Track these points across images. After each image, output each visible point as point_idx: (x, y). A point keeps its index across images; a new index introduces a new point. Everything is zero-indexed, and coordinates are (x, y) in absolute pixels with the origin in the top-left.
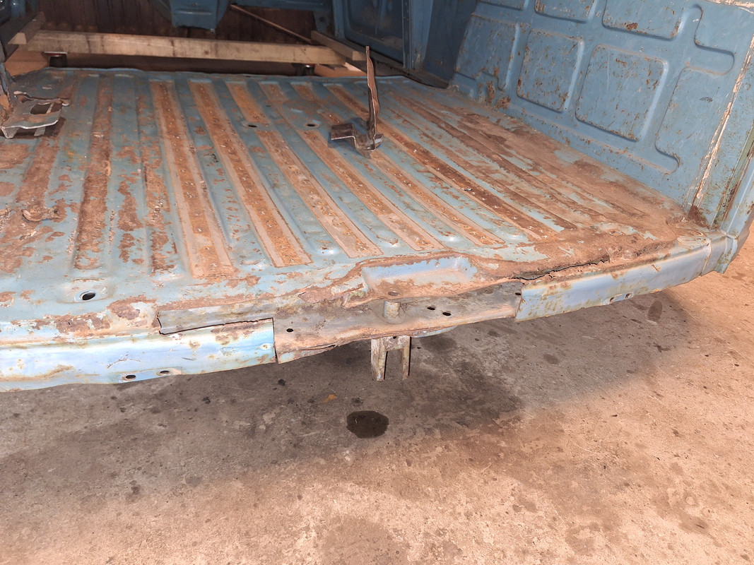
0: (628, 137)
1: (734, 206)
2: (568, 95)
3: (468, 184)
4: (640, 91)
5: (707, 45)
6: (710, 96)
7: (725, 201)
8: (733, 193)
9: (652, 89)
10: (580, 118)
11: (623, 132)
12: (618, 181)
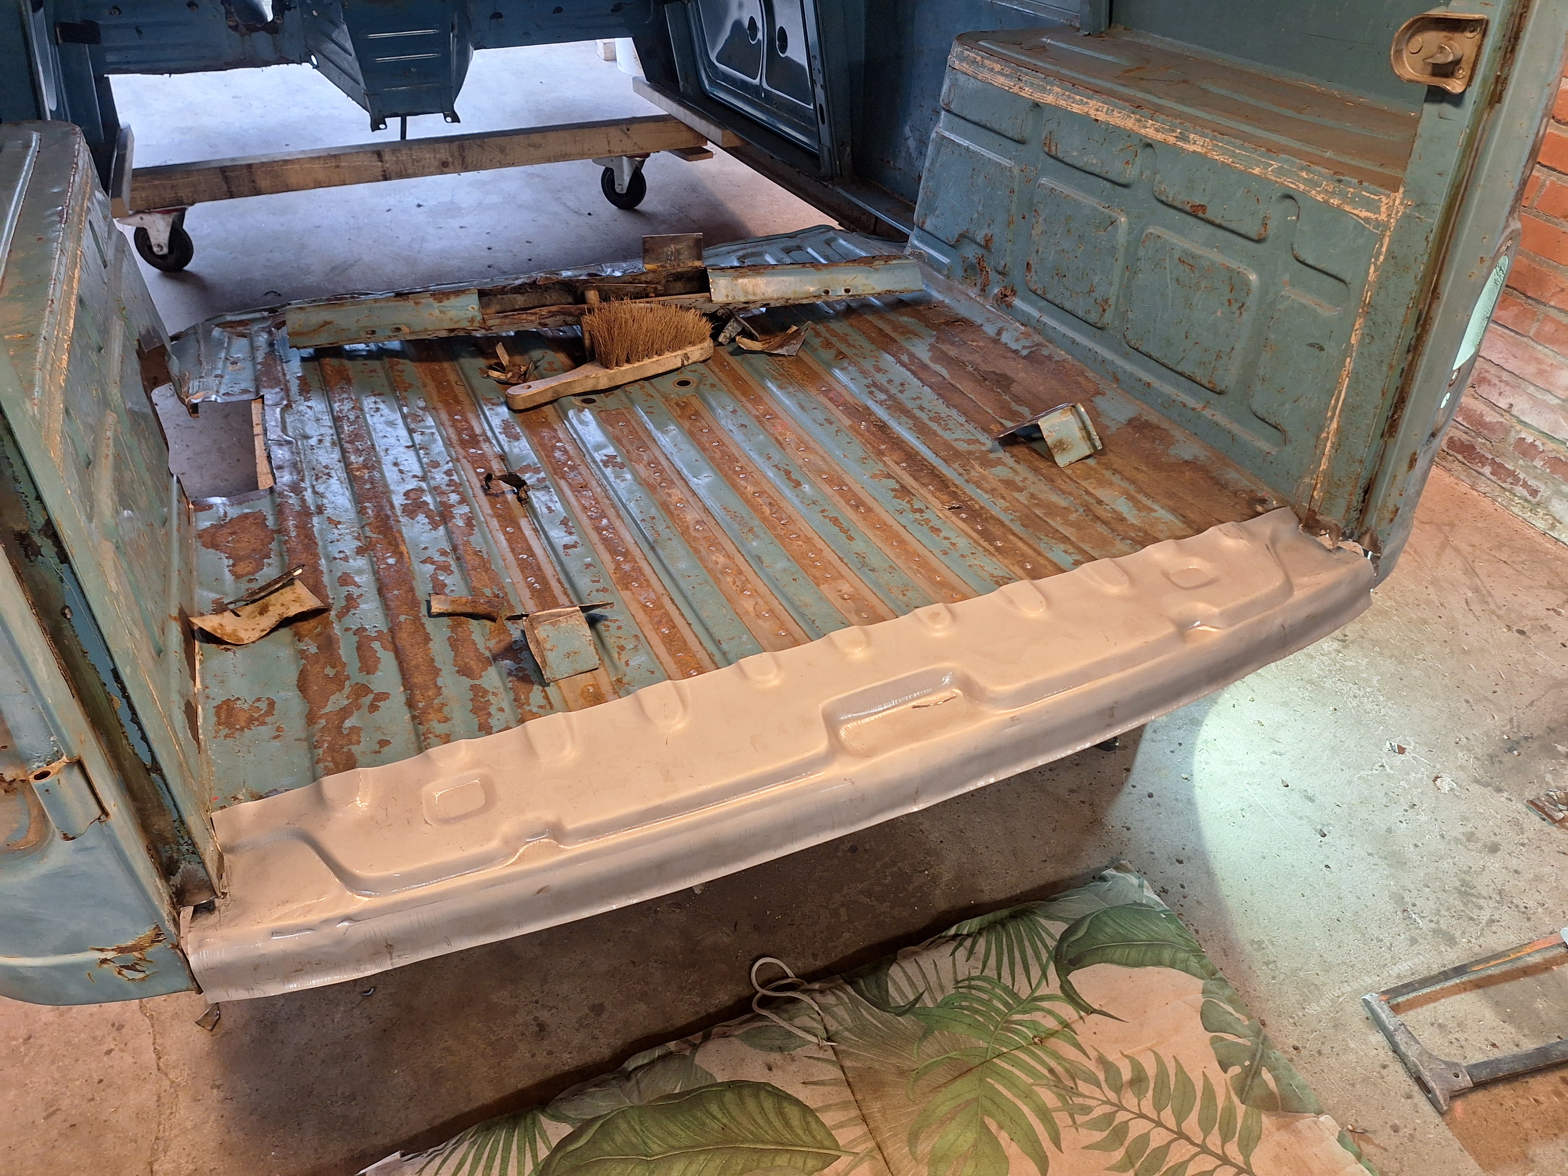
0: (1207, 385)
1: (1371, 510)
2: (1110, 302)
3: (954, 495)
4: (1219, 314)
5: (1310, 262)
6: (1322, 343)
7: (1355, 504)
8: (1368, 490)
9: (1237, 315)
10: (1132, 343)
11: (1199, 375)
12: (1196, 458)
